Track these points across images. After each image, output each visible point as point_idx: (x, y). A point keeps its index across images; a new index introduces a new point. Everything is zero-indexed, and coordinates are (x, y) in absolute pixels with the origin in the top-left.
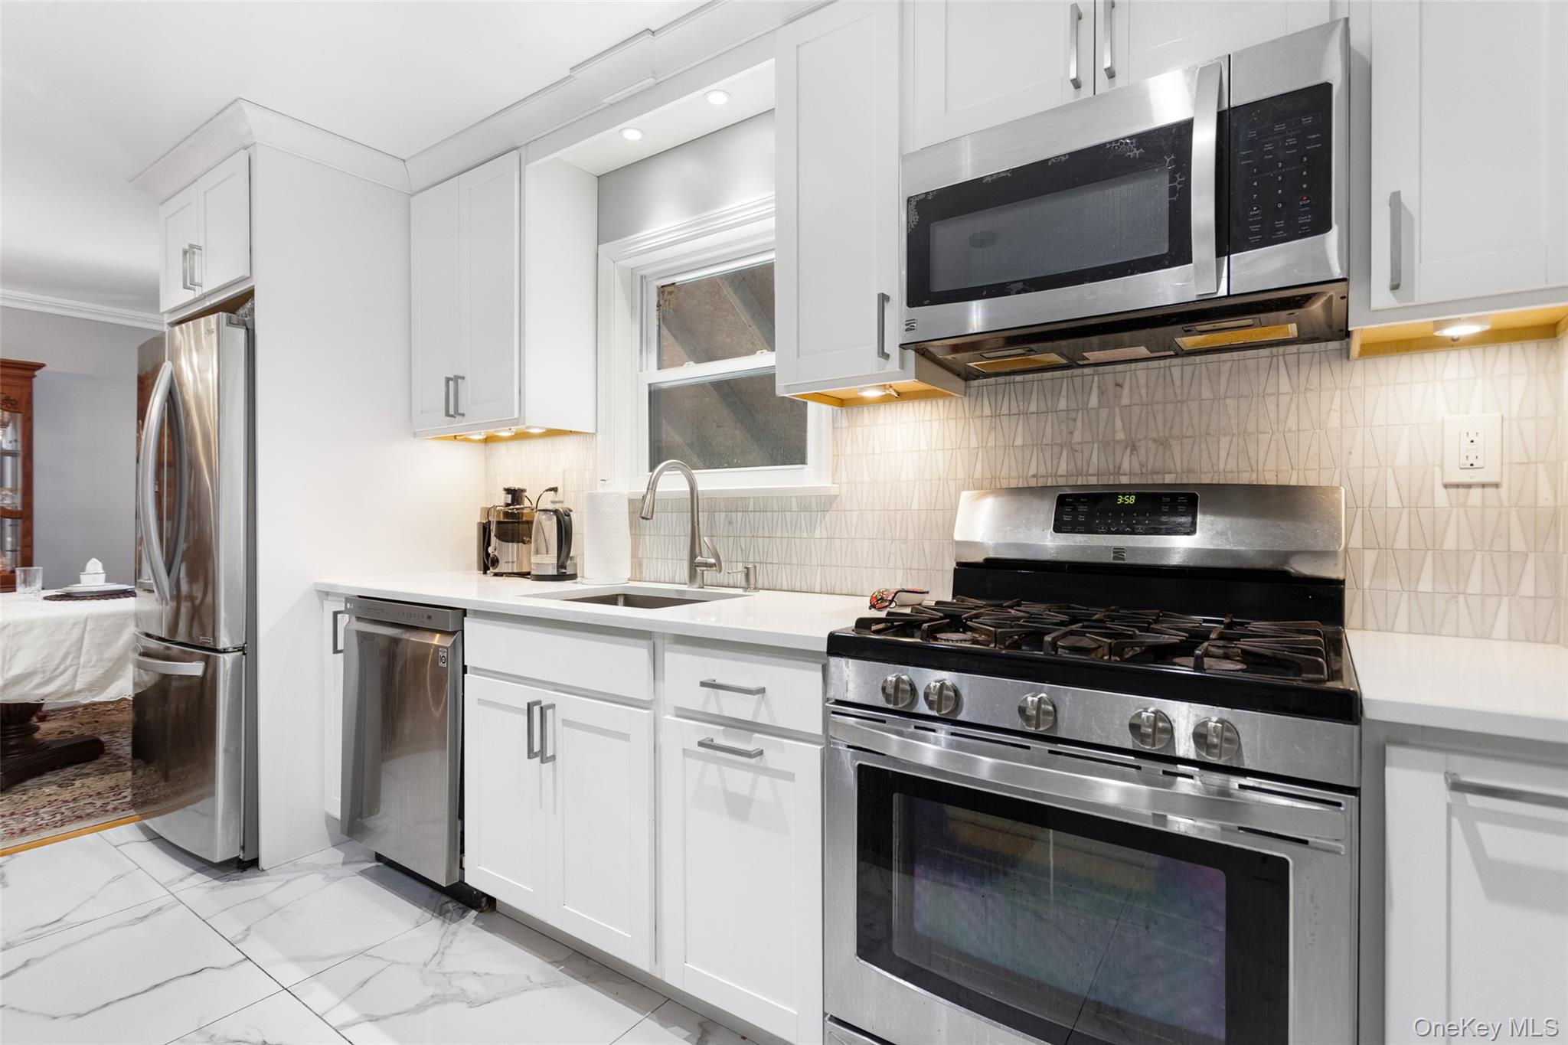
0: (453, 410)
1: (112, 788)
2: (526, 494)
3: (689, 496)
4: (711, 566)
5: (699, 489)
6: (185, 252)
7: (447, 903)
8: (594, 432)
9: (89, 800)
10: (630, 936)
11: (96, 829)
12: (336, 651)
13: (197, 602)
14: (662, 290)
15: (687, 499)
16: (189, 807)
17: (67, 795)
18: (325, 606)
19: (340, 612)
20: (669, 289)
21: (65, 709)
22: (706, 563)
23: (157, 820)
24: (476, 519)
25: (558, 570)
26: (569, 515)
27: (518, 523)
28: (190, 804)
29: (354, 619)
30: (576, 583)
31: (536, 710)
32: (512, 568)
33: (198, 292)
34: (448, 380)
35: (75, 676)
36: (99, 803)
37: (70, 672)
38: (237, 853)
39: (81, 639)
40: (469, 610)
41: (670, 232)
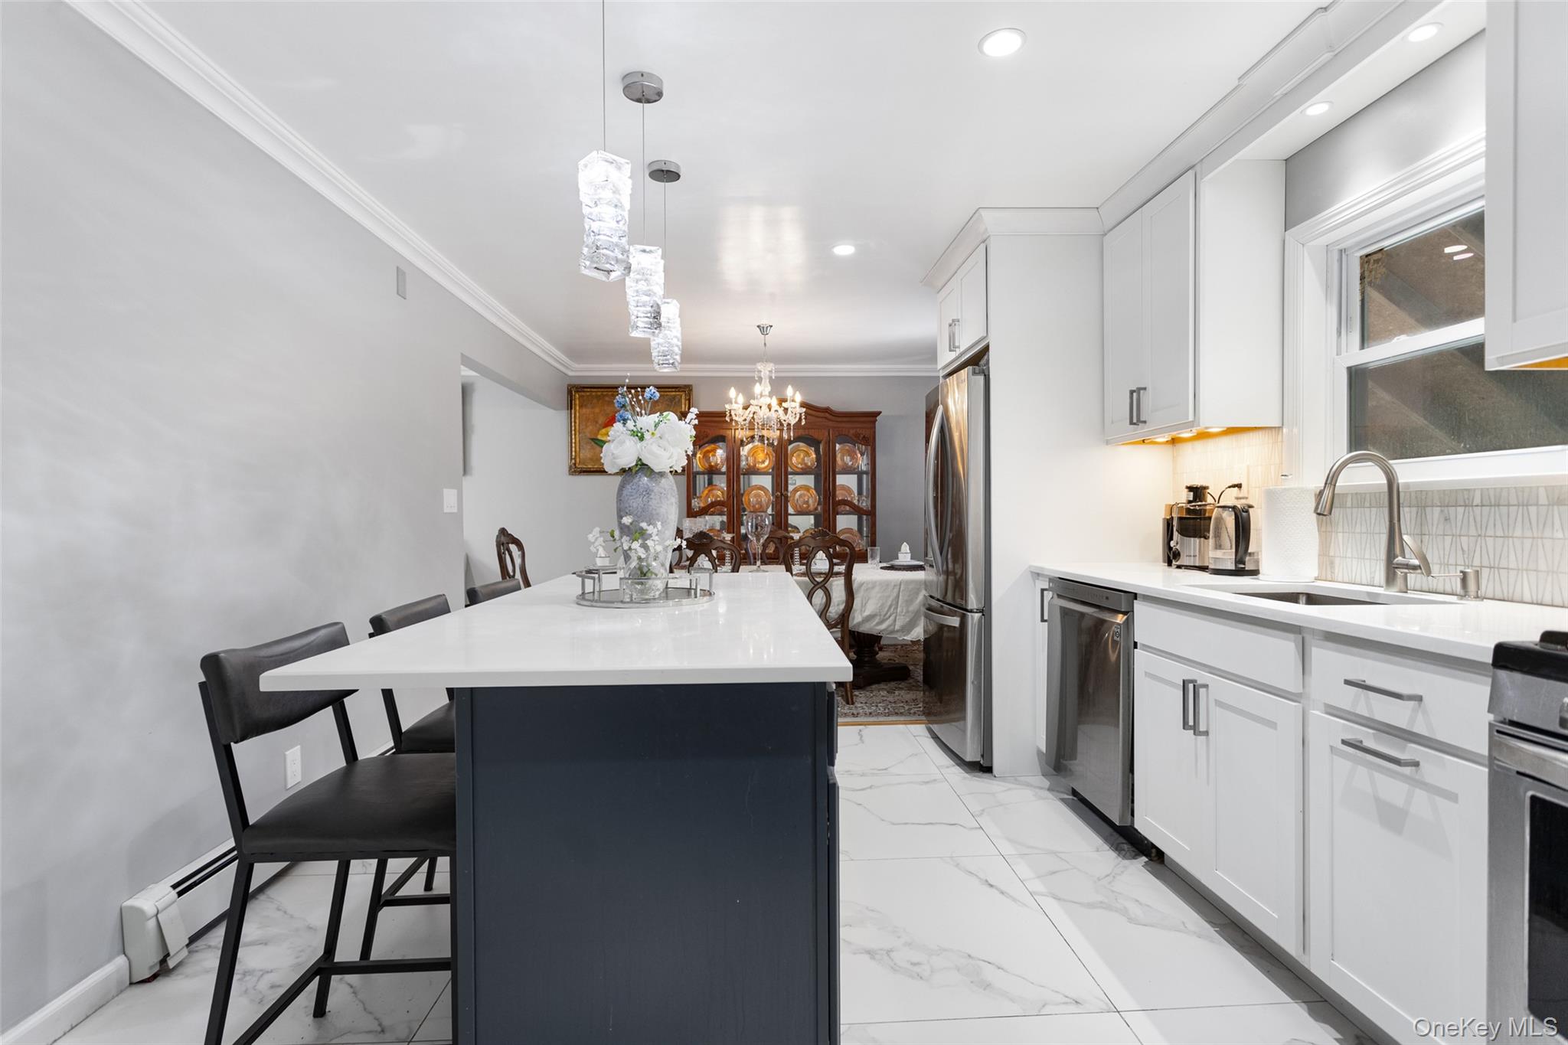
0: (1136, 419)
1: (914, 700)
2: (1208, 491)
3: (1386, 489)
4: (1415, 568)
5: (1400, 481)
6: (950, 325)
7: (1123, 843)
8: (1280, 425)
9: (902, 705)
10: (1277, 917)
11: (905, 723)
12: (1043, 620)
13: (958, 576)
14: (1366, 259)
15: (1385, 492)
16: (954, 723)
17: (891, 699)
18: (1037, 584)
19: (1046, 590)
20: (1375, 257)
21: (891, 645)
22: (1407, 565)
23: (935, 726)
24: (1161, 515)
25: (1236, 565)
26: (1247, 511)
27: (1200, 519)
28: (954, 721)
29: (1055, 596)
30: (1258, 579)
31: (1191, 686)
32: (1194, 562)
33: (958, 351)
34: (1132, 392)
35: (895, 620)
36: (907, 708)
37: (892, 618)
38: (978, 758)
39: (898, 596)
40: (1140, 594)
41: (1369, 197)
